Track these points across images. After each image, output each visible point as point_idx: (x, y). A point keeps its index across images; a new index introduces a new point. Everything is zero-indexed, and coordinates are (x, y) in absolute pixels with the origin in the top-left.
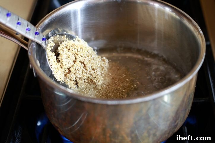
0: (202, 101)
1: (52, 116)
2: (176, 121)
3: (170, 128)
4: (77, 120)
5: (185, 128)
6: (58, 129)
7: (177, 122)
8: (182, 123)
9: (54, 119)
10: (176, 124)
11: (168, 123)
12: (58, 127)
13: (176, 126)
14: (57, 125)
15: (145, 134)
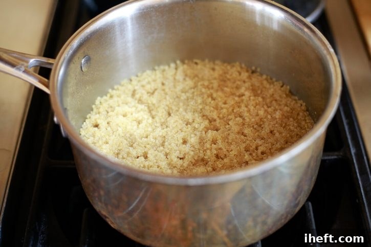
1: (97, 199)
2: (296, 199)
3: (288, 210)
5: (309, 205)
6: (107, 220)
7: (299, 199)
8: (306, 198)
9: (99, 203)
10: (297, 202)
11: (286, 202)
12: (107, 216)
13: (297, 205)
15: (250, 223)
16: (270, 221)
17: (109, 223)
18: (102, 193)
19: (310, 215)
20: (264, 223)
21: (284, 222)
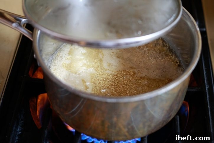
0: (194, 90)
1: (55, 104)
4: (77, 105)
5: (177, 117)
6: (60, 116)
7: (171, 114)
8: (175, 114)
10: (170, 115)
11: (163, 115)
12: (60, 114)
13: (170, 117)
14: (58, 112)
15: (141, 125)
16: (153, 125)
17: (61, 118)
18: (58, 101)
19: (177, 123)
20: (149, 126)
21: (161, 126)
